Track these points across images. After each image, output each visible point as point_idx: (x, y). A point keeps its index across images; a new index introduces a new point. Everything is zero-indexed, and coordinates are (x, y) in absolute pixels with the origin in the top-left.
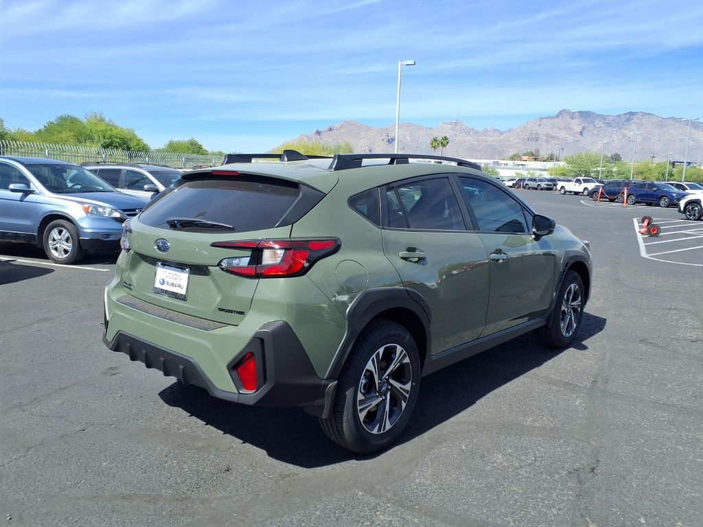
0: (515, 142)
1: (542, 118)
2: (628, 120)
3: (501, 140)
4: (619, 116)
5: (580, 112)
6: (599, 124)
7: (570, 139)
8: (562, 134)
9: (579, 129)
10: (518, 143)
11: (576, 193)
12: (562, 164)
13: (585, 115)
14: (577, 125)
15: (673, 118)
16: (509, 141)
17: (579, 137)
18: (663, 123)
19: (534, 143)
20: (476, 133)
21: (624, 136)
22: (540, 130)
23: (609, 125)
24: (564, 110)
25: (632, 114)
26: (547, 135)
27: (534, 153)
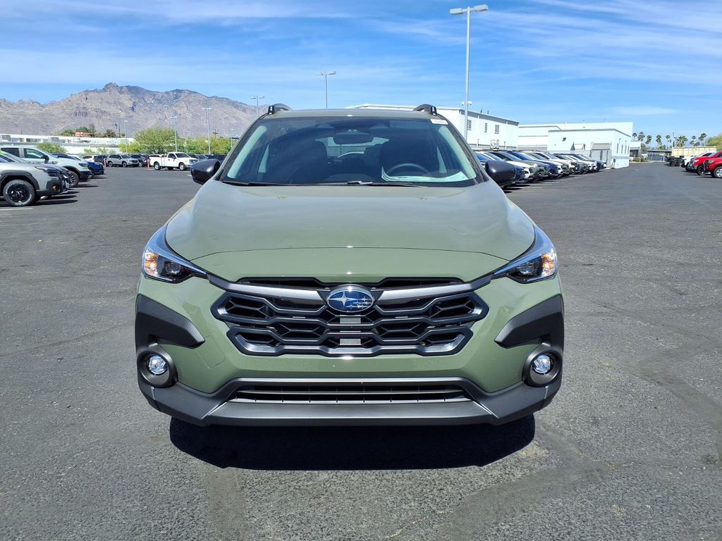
0: (60, 116)
1: (87, 92)
2: (176, 97)
3: (43, 114)
4: (167, 93)
5: (128, 87)
6: (150, 100)
7: (123, 115)
8: (112, 109)
9: (130, 104)
10: (64, 118)
11: (171, 168)
12: (131, 140)
13: (134, 90)
14: (127, 101)
15: (216, 97)
16: (54, 115)
17: (131, 113)
18: (207, 101)
19: (83, 118)
20: (9, 104)
21: (176, 113)
22: (88, 105)
23: (159, 101)
24: (110, 84)
25: (179, 91)
26: (96, 110)
27: (88, 128)
